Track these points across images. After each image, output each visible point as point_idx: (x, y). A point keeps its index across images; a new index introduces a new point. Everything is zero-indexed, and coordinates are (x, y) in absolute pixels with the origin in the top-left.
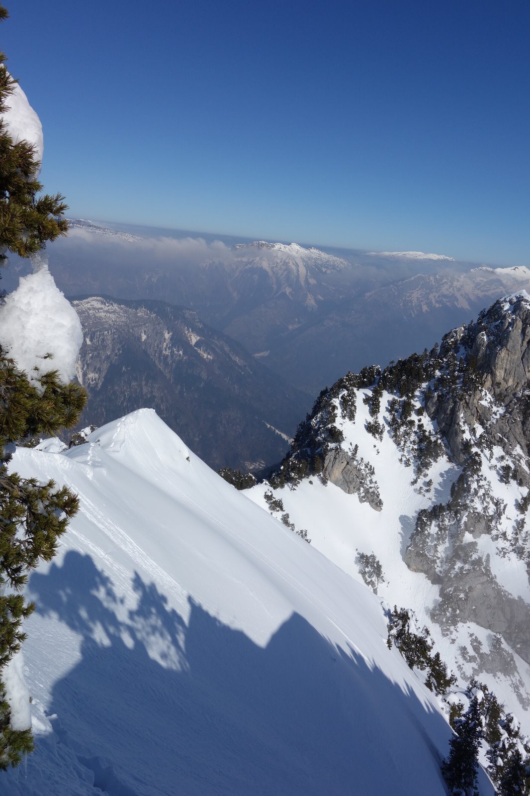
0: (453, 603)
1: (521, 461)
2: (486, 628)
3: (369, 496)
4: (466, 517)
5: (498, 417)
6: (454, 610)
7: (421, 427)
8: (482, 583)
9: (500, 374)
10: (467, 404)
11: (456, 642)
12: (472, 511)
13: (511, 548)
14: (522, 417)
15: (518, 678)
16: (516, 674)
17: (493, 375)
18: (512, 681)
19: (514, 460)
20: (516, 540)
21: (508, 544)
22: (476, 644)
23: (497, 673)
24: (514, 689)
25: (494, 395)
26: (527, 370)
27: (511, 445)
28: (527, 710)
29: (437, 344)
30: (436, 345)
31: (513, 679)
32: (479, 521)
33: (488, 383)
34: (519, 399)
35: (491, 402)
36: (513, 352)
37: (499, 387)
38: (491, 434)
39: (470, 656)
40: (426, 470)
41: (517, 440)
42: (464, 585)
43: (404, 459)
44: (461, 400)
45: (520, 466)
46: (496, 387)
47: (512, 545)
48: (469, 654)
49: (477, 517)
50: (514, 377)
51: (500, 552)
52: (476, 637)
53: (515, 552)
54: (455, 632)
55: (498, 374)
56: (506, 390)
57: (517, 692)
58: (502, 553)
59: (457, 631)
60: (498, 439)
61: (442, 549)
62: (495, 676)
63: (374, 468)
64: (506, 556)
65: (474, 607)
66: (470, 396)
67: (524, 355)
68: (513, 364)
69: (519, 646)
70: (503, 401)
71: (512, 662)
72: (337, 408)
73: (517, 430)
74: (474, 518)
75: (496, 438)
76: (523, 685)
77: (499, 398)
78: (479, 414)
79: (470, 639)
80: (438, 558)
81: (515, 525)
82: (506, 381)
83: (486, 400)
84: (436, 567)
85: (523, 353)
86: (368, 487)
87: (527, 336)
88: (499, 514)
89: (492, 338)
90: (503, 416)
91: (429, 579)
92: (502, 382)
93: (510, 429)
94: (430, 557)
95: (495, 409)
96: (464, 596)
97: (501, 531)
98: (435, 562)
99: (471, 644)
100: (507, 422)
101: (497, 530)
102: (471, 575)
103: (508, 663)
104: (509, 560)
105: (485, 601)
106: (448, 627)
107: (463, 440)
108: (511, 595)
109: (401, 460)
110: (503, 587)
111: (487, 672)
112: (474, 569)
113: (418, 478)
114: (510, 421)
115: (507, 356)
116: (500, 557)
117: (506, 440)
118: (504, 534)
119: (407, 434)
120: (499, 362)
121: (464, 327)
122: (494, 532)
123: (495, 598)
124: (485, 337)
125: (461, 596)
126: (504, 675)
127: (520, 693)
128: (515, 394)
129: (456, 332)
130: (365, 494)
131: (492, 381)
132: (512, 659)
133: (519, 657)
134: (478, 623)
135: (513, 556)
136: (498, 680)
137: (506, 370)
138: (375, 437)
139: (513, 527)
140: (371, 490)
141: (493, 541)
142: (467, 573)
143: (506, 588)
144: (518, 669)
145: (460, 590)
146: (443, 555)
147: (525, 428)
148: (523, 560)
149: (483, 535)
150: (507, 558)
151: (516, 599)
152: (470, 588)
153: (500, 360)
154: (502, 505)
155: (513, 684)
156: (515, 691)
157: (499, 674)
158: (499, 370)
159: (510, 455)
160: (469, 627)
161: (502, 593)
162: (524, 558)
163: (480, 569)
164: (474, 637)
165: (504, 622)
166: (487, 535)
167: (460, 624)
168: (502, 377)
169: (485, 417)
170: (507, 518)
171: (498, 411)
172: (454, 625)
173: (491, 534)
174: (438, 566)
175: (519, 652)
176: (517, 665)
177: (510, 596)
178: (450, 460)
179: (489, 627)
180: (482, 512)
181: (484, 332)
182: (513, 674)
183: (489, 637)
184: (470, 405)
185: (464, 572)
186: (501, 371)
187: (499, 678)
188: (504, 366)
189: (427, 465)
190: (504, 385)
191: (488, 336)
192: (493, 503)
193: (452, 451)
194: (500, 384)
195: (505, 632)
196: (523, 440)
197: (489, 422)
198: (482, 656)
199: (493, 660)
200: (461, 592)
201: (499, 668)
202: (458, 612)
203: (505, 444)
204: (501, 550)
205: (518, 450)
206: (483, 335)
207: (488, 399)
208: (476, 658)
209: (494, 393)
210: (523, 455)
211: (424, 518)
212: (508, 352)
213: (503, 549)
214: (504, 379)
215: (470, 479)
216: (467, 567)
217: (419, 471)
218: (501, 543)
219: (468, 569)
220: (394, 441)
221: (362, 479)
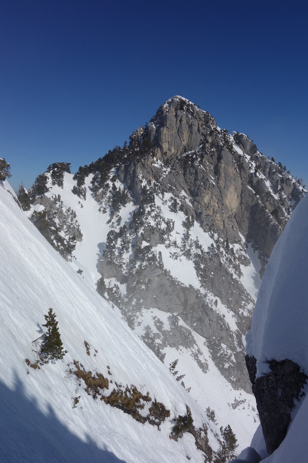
0: (137, 294)
1: (186, 199)
2: (167, 311)
3: (71, 230)
4: (143, 230)
5: (167, 173)
6: (138, 300)
7: (114, 188)
8: (159, 276)
9: (165, 146)
10: (144, 165)
11: (142, 324)
12: (147, 226)
13: (181, 253)
14: (183, 171)
15: (197, 348)
16: (194, 345)
17: (161, 148)
18: (192, 351)
19: (181, 199)
20: (185, 246)
21: (179, 250)
22: (159, 324)
23: (179, 346)
24: (195, 358)
25: (164, 162)
26: (182, 140)
27: (178, 190)
28: (207, 373)
29: (126, 141)
30: (126, 143)
31: (192, 350)
32: (153, 233)
33: (159, 154)
34: (179, 160)
35: (161, 165)
36: (171, 128)
37: (166, 156)
38: (163, 185)
39: (153, 334)
40: (118, 213)
41: (182, 187)
42: (144, 278)
43: (102, 209)
44: (138, 162)
45: (185, 203)
46: (164, 156)
47: (182, 250)
48: (153, 332)
49: (152, 230)
50: (175, 146)
51: (173, 256)
52: (158, 319)
53: (185, 255)
54: (140, 317)
55: (164, 146)
56: (171, 156)
57: (197, 360)
58: (175, 256)
59: (142, 316)
60: (168, 188)
61: (126, 256)
62: (177, 349)
63: (75, 212)
64: (178, 258)
65: (155, 296)
66: (145, 160)
67: (178, 130)
68: (172, 137)
69: (195, 324)
70: (170, 164)
71: (190, 336)
72: (48, 179)
73: (181, 180)
74: (149, 230)
75: (167, 187)
76: (201, 354)
77: (167, 163)
78: (153, 173)
79: (154, 321)
80: (124, 264)
81: (183, 236)
82: (170, 150)
83: (157, 163)
84: (122, 270)
85: (178, 129)
86: (69, 224)
87: (179, 116)
88: (169, 229)
89: (158, 125)
90: (170, 173)
91: (118, 281)
92: (168, 151)
93: (176, 180)
94: (118, 263)
95: (164, 169)
96: (145, 287)
97: (172, 241)
98: (121, 266)
99: (155, 325)
100: (174, 175)
101: (169, 240)
102: (148, 269)
103: (187, 337)
104: (181, 261)
105: (163, 289)
106: (135, 314)
107: (141, 186)
108: (184, 284)
109: (100, 210)
110: (177, 279)
111: (171, 346)
112: (150, 264)
113: (112, 218)
114: (175, 174)
115: (167, 132)
116: (173, 259)
117: (174, 188)
118: (175, 243)
119: (104, 193)
120: (163, 137)
121: (143, 128)
122: (167, 242)
123: (170, 286)
124: (153, 126)
125: (142, 288)
126: (185, 347)
127: (199, 360)
128: (177, 157)
129: (137, 131)
130: (68, 229)
131: (162, 153)
132: (190, 333)
133: (197, 333)
134: (159, 309)
135: (183, 258)
136: (181, 352)
137: (168, 142)
138: (80, 197)
139: (182, 238)
140: (72, 226)
141: (167, 248)
142: (145, 268)
143: (179, 280)
144: (197, 343)
145: (142, 283)
146: (128, 261)
147: (186, 177)
148: (191, 260)
149: (159, 245)
150: (178, 260)
151: (188, 287)
152: (149, 281)
153: (163, 135)
154: (171, 223)
155: (193, 354)
156: (195, 359)
157: (181, 347)
158: (164, 143)
159: (178, 197)
160: (152, 312)
161: (176, 283)
162: (192, 259)
163: (154, 263)
164: (156, 319)
165: (180, 305)
166: (162, 244)
167: (144, 310)
168: (167, 148)
169: (158, 175)
170: (177, 233)
171: (167, 170)
172: (140, 312)
173: (165, 243)
174: (124, 270)
175: (196, 330)
176: (195, 339)
177: (182, 285)
178: (135, 204)
179: (168, 311)
180: (155, 226)
181: (152, 123)
182: (192, 346)
183: (169, 318)
184: (146, 166)
185: (143, 268)
186: (166, 144)
187: (181, 350)
188: (167, 140)
189: (117, 209)
190: (169, 154)
191: (155, 125)
192: (165, 223)
193: (136, 199)
194: (166, 153)
195: (182, 313)
196: (185, 186)
197: (161, 178)
198: (164, 333)
199: (174, 335)
200: (142, 284)
201: (180, 342)
202: (142, 301)
203: (174, 190)
204: (173, 254)
205: (183, 193)
206: (152, 124)
207: (159, 163)
208: (160, 335)
209: (164, 160)
210: (187, 196)
211: (111, 236)
212: (168, 129)
213: (175, 253)
214: (168, 149)
215: (144, 206)
216: (145, 263)
217: (112, 214)
218: (173, 250)
219: (146, 265)
220: (95, 200)
221: (65, 218)
